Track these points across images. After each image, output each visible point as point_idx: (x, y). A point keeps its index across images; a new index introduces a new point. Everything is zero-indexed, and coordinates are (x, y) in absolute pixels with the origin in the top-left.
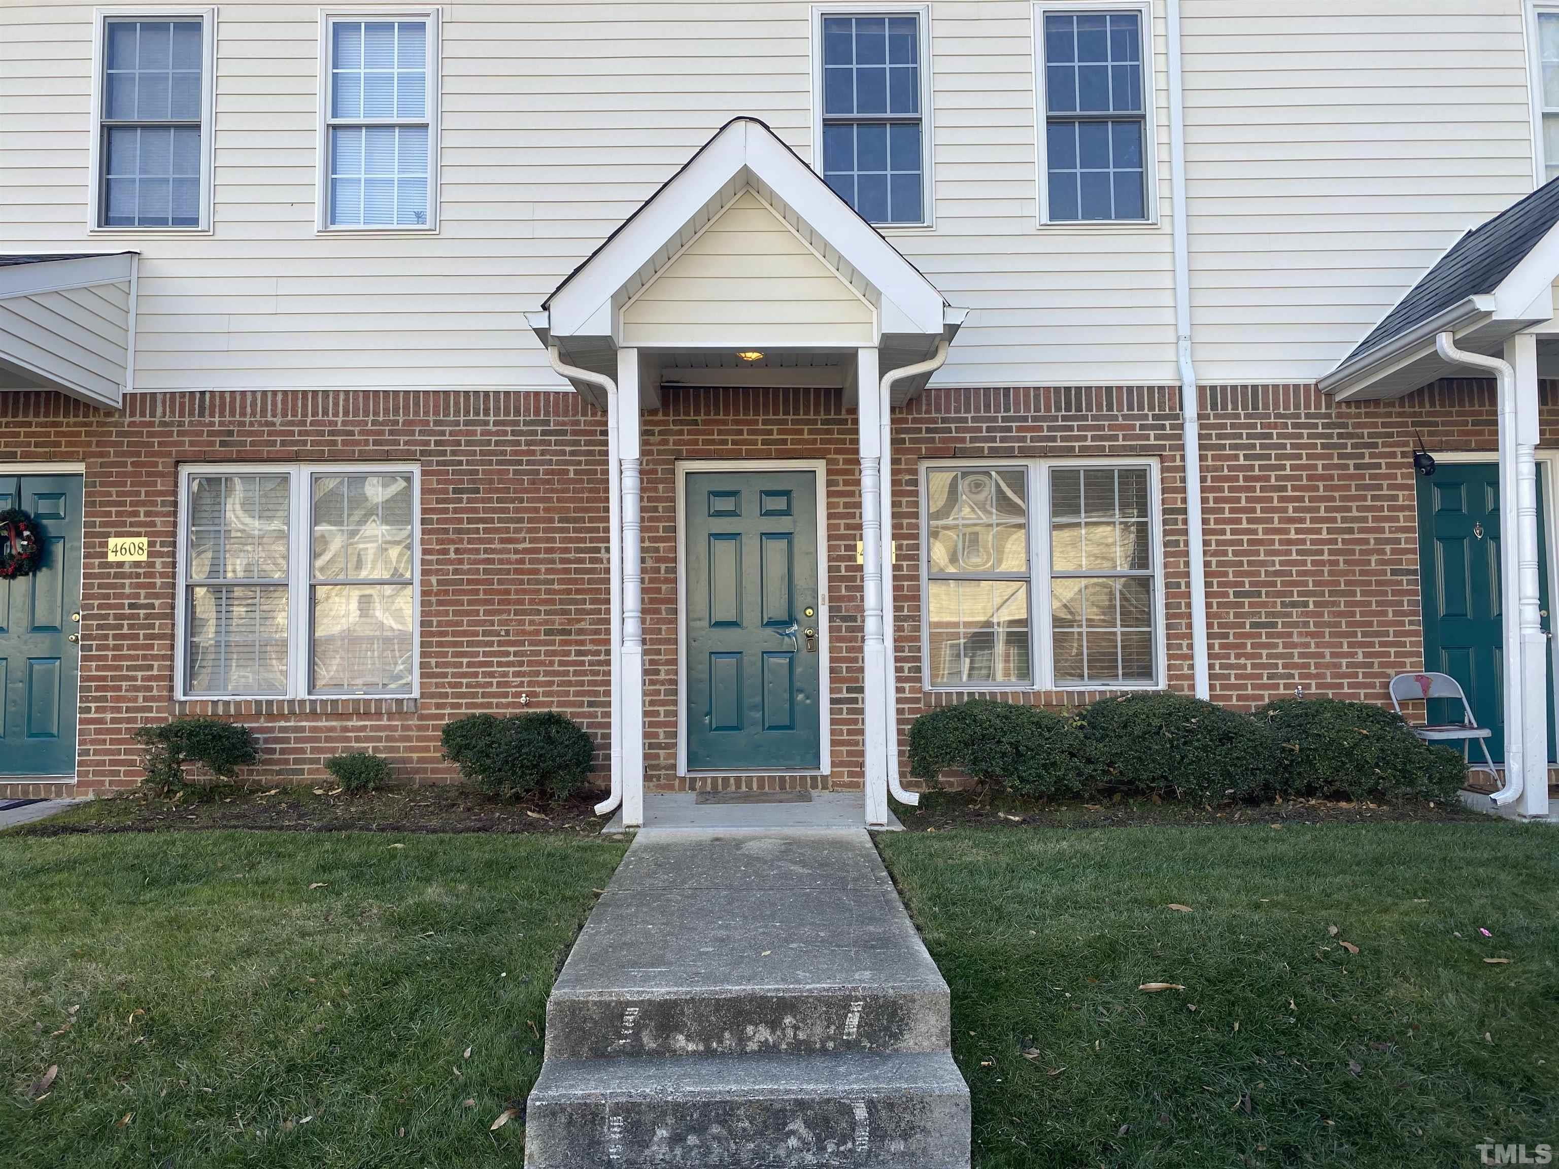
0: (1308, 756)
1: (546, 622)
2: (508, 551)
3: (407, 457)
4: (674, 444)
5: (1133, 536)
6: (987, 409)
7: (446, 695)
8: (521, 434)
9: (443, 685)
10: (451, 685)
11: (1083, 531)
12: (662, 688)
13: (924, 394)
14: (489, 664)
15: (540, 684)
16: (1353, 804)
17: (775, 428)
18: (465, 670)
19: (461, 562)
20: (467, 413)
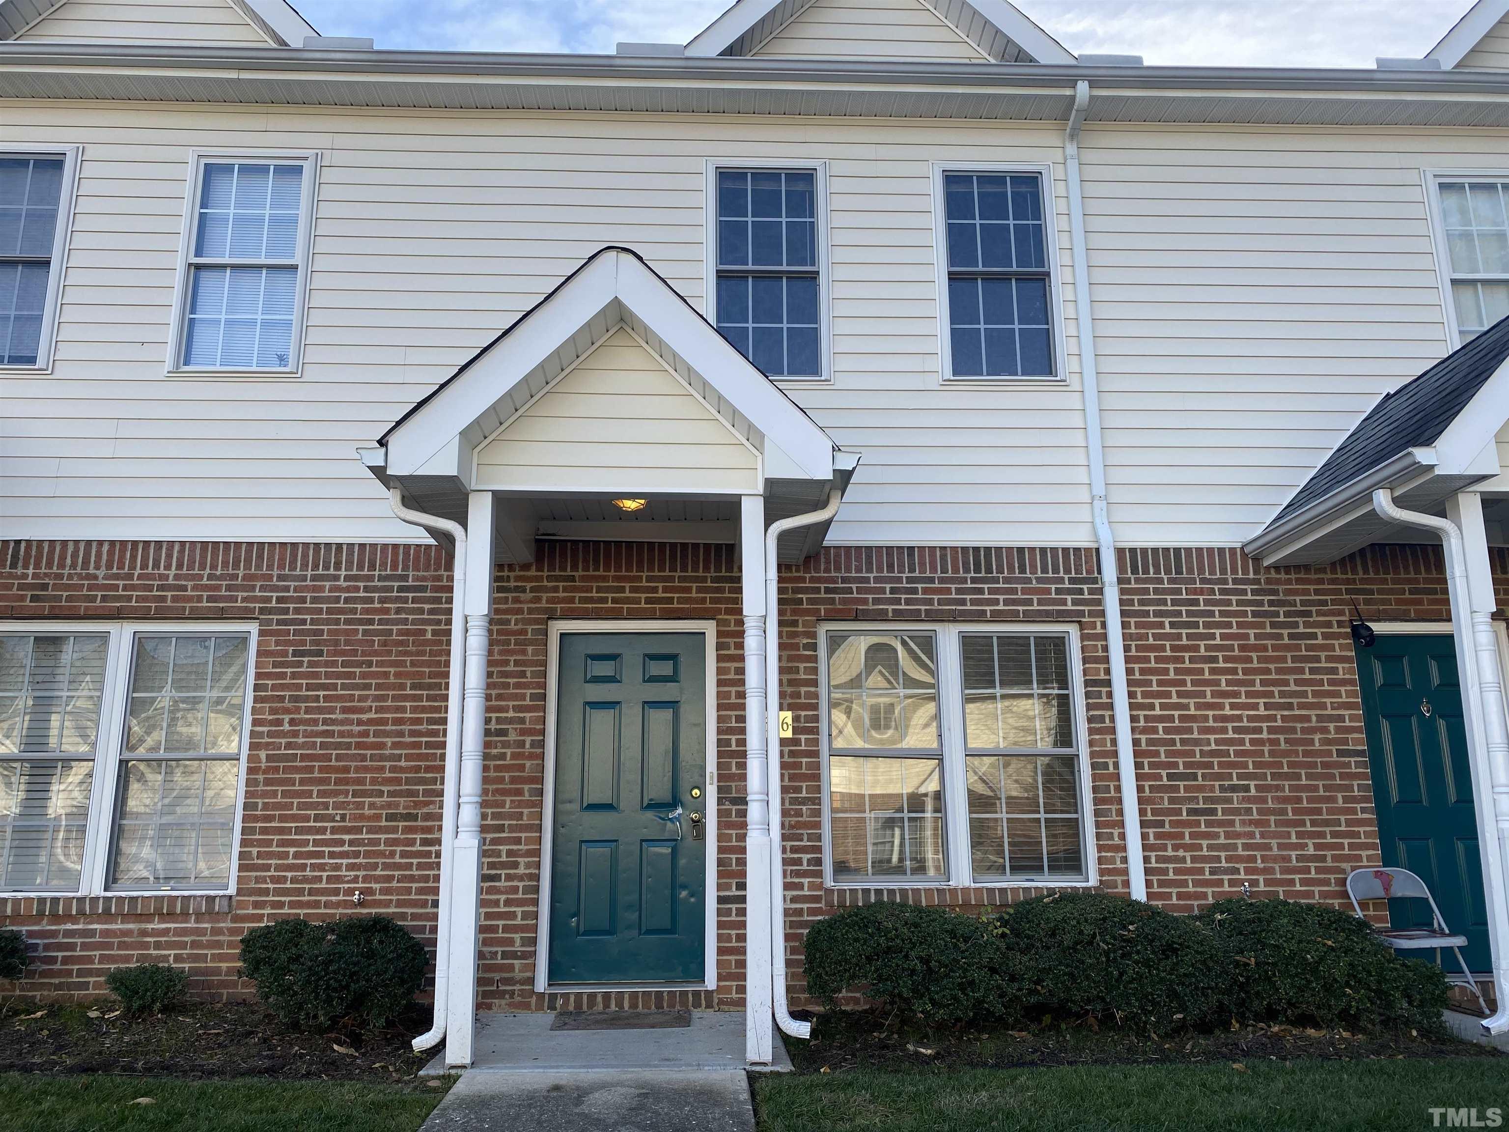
0: (1266, 972)
1: (389, 805)
2: (350, 722)
3: (245, 615)
4: (547, 602)
5: (1054, 710)
6: (891, 568)
7: (266, 892)
8: (375, 589)
9: (263, 880)
10: (274, 880)
11: (999, 705)
12: (521, 884)
13: (823, 552)
14: (319, 855)
15: (377, 879)
16: (1324, 1032)
17: (660, 585)
18: (291, 861)
19: (295, 734)
20: (316, 567)
